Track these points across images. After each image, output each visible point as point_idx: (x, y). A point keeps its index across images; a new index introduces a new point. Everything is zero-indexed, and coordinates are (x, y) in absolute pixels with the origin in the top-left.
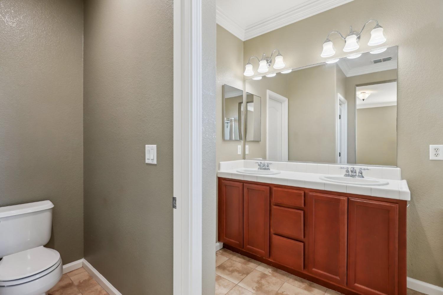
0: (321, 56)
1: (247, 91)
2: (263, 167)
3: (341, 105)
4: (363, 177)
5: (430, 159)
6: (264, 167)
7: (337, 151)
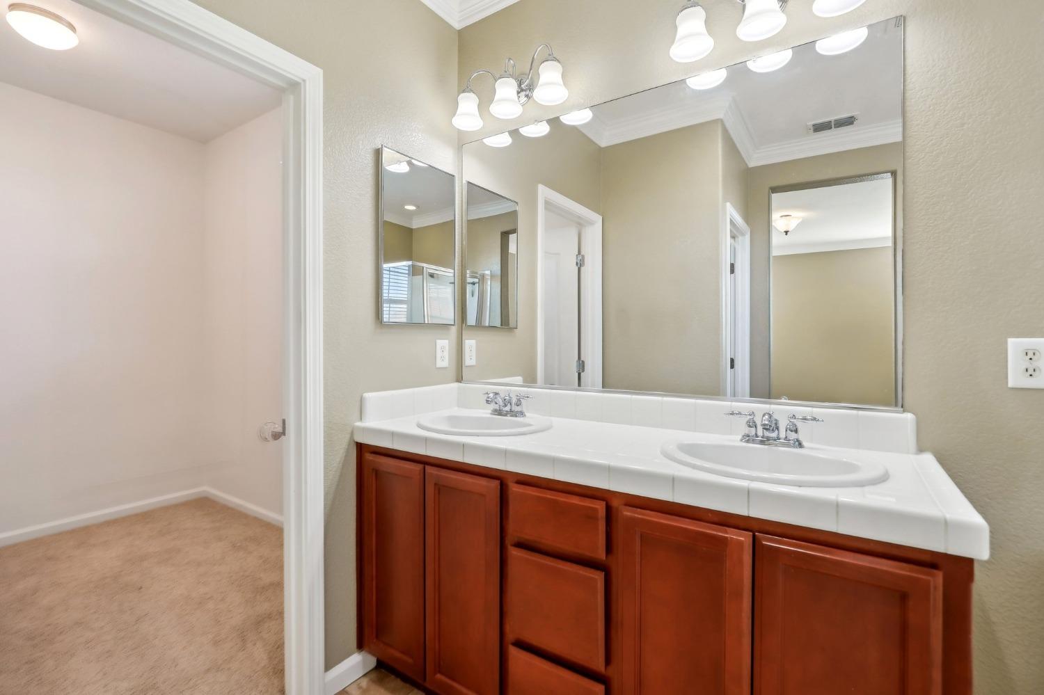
0: (671, 55)
1: (466, 178)
2: (506, 406)
3: (736, 239)
4: (800, 445)
5: (1010, 384)
6: (507, 408)
7: (724, 355)
